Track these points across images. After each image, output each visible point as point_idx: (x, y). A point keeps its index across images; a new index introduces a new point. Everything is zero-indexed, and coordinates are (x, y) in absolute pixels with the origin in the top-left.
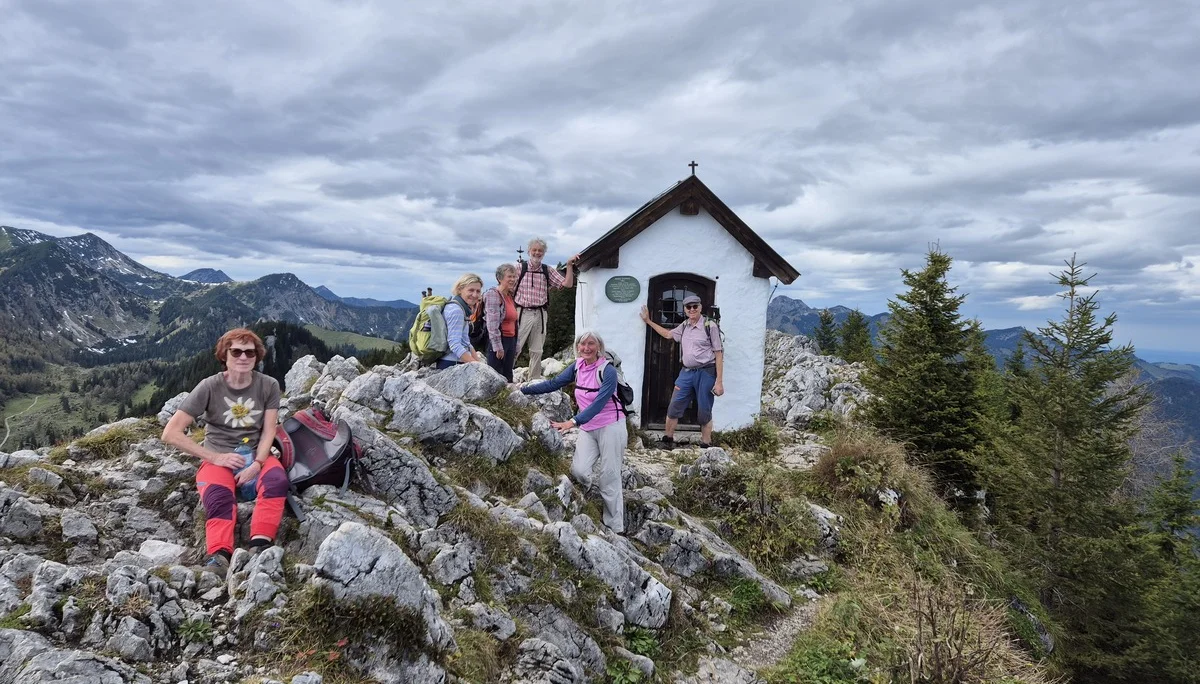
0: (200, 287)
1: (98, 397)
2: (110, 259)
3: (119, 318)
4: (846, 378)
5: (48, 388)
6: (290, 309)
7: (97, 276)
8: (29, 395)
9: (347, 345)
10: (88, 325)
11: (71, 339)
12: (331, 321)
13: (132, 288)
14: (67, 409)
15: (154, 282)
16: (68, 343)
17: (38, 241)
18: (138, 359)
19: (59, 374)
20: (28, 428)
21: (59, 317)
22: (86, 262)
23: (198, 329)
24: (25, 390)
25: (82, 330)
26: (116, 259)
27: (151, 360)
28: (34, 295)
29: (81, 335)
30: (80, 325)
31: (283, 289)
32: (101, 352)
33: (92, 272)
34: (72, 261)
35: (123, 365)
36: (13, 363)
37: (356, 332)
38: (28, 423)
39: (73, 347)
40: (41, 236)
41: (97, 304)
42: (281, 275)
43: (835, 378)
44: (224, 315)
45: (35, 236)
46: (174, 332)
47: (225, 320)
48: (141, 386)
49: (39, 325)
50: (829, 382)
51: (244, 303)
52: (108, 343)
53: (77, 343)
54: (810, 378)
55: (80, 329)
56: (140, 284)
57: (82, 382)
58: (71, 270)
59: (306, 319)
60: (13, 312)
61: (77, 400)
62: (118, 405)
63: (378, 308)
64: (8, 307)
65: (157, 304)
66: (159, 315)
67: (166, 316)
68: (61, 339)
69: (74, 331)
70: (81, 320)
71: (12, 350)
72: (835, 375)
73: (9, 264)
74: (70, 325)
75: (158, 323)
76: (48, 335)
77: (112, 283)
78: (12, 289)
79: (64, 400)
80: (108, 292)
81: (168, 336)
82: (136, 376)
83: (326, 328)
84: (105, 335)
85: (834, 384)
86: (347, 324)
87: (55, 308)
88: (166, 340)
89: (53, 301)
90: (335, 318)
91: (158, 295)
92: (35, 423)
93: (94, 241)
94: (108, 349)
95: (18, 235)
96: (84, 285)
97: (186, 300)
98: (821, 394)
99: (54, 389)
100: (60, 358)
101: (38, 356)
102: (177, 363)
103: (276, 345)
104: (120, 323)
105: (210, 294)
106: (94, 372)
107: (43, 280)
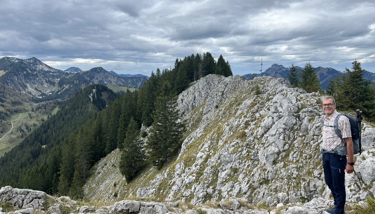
0: (71, 73)
1: (41, 113)
2: (41, 66)
3: (45, 85)
4: (309, 103)
5: (24, 111)
6: (101, 80)
7: (37, 72)
8: (18, 113)
9: (121, 91)
10: (36, 89)
11: (31, 94)
12: (116, 83)
13: (49, 75)
14: (31, 117)
15: (56, 73)
16: (30, 95)
17: (17, 61)
18: (52, 100)
19: (27, 106)
20: (19, 124)
21: (26, 87)
22: (33, 68)
23: (71, 88)
24: (17, 111)
25: (34, 91)
26: (43, 65)
27: (57, 99)
28: (17, 80)
29: (34, 92)
30: (33, 89)
31: (99, 72)
32: (41, 97)
33: (35, 70)
34: (28, 67)
35: (48, 102)
36: (12, 103)
37: (124, 86)
38: (19, 123)
39: (32, 96)
40: (18, 59)
41: (38, 82)
42: (98, 68)
43: (302, 104)
44: (79, 83)
45: (16, 59)
46: (64, 90)
47: (80, 85)
48: (54, 108)
49: (20, 89)
50: (298, 107)
51: (86, 78)
52: (43, 94)
53: (33, 95)
54: (286, 104)
55: (33, 90)
56: (51, 74)
57: (35, 108)
58: (28, 70)
59: (107, 83)
60: (11, 86)
61: (34, 114)
62: (47, 115)
63: (131, 77)
64: (9, 84)
65: (57, 80)
66: (58, 84)
67: (61, 84)
68: (27, 94)
69: (31, 91)
70: (33, 87)
71: (12, 98)
72: (302, 102)
73: (8, 69)
74: (30, 89)
75: (58, 87)
76: (23, 93)
77: (42, 74)
78: (10, 78)
79: (30, 114)
80: (41, 77)
81: (62, 91)
82: (52, 105)
83: (114, 85)
84: (41, 92)
85: (302, 108)
86: (121, 84)
87: (24, 83)
88: (61, 92)
89: (24, 81)
90: (117, 82)
91: (57, 77)
92: (21, 123)
93: (35, 60)
94: (43, 96)
95: (10, 59)
96: (33, 75)
97: (66, 78)
98: (293, 115)
99: (26, 111)
100: (28, 100)
101: (20, 100)
102: (65, 100)
103: (96, 93)
104: (46, 88)
105: (74, 76)
106: (39, 105)
107: (19, 74)
